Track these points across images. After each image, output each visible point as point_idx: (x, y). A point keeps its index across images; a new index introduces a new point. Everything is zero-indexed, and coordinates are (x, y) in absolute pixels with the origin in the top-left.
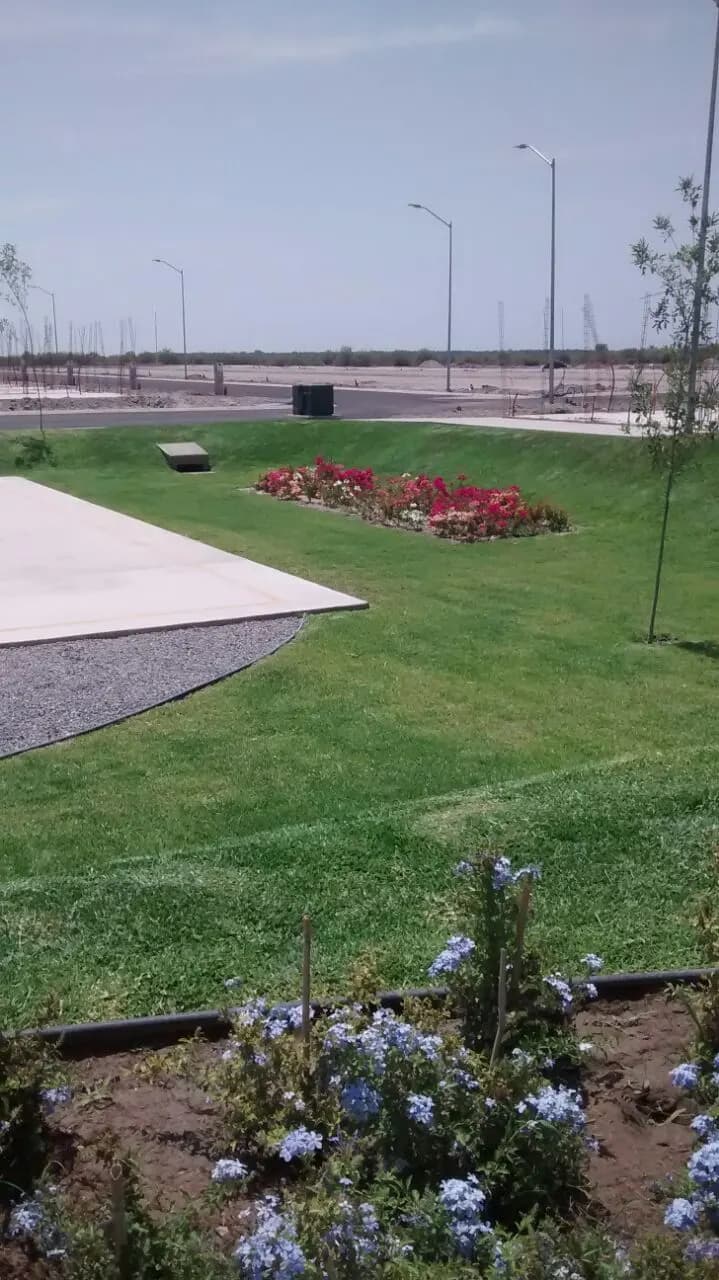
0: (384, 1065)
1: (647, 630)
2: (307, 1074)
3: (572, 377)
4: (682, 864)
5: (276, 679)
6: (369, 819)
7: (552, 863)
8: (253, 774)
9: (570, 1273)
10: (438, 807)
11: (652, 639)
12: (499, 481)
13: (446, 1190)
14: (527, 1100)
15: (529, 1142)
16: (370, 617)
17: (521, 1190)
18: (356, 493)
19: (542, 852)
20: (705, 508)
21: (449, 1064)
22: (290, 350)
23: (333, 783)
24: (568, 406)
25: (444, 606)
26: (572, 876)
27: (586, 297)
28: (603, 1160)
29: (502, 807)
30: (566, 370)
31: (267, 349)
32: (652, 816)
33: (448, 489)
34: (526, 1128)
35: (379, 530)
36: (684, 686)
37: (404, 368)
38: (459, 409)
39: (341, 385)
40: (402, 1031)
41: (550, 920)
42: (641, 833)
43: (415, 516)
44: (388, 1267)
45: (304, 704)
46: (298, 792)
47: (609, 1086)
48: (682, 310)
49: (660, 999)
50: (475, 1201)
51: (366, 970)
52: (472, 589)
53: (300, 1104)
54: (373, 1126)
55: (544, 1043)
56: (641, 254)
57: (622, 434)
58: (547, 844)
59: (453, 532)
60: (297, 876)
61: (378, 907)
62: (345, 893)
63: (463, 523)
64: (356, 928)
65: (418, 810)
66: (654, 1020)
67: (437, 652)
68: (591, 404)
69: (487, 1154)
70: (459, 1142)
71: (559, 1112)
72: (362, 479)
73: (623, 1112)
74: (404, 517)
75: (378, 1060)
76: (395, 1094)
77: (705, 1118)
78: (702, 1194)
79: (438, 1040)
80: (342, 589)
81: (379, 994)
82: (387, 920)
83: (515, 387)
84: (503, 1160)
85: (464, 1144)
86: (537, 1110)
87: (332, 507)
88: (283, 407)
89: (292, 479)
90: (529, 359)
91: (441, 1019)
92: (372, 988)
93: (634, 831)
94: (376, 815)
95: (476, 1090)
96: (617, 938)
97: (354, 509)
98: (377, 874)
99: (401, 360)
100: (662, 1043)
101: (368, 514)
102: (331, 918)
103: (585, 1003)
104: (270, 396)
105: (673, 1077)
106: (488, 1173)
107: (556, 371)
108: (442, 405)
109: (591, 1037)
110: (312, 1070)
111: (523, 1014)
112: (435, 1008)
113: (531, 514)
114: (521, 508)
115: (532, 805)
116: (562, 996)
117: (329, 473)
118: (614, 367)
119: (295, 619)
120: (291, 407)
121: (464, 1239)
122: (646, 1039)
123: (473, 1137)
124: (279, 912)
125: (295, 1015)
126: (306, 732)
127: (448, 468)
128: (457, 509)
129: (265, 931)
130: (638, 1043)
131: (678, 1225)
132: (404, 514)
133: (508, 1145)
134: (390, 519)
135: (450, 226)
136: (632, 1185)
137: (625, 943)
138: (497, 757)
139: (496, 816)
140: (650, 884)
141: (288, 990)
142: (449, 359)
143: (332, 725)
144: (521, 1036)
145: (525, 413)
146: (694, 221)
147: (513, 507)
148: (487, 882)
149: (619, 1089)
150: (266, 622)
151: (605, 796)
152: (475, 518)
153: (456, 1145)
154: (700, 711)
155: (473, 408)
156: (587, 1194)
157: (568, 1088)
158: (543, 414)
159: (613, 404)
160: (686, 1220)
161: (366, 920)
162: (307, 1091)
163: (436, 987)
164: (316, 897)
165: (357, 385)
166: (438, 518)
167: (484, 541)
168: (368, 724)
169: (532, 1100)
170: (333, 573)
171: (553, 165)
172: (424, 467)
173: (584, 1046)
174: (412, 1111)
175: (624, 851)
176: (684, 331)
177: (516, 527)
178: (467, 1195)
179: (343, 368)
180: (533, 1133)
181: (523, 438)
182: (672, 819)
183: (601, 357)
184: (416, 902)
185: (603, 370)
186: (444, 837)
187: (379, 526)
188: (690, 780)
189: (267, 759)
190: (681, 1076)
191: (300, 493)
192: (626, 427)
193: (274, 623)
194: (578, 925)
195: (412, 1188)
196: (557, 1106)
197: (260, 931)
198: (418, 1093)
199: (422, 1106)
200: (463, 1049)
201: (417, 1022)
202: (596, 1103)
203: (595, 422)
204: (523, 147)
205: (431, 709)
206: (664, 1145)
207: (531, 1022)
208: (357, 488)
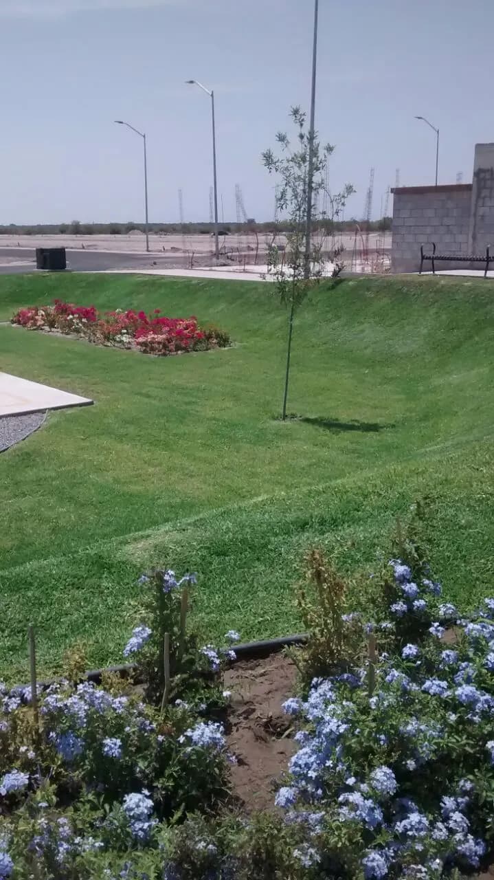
0: (85, 720)
1: (282, 411)
2: (37, 732)
3: (231, 241)
4: (295, 565)
5: (26, 458)
6: (87, 552)
7: (211, 572)
8: (10, 526)
9: (208, 845)
10: (135, 540)
11: (285, 417)
12: (184, 314)
13: (128, 800)
14: (185, 734)
15: (188, 762)
16: (94, 411)
17: (184, 794)
18: (84, 324)
19: (204, 566)
20: (318, 329)
21: (132, 714)
22: (35, 224)
23: (68, 528)
24: (230, 262)
25: (146, 400)
26: (224, 579)
27: (237, 186)
28: (241, 768)
29: (179, 536)
30: (227, 236)
31: (18, 223)
32: (276, 535)
33: (148, 320)
34: (185, 752)
35: (101, 348)
36: (305, 447)
37: (117, 236)
38: (155, 263)
39: (72, 248)
40: (98, 695)
41: (208, 610)
42: (269, 547)
43: (125, 339)
44: (78, 859)
45: (48, 474)
46: (43, 537)
47: (246, 718)
48: (296, 196)
49: (280, 656)
50: (146, 807)
51: (77, 657)
52: (165, 388)
53: (31, 754)
54: (82, 764)
55: (201, 694)
56: (268, 159)
57: (260, 280)
58: (208, 559)
59: (153, 349)
60: (33, 595)
61: (91, 612)
62: (68, 605)
63: (159, 343)
64: (75, 629)
65: (121, 543)
66: (276, 671)
67: (142, 433)
68: (244, 260)
69: (159, 773)
70: (140, 768)
71: (206, 739)
72: (88, 314)
73: (255, 735)
74: (118, 339)
75: (81, 717)
76: (94, 739)
77: (303, 732)
78: (297, 782)
79: (124, 700)
80: (74, 392)
81: (88, 672)
82: (96, 620)
83: (194, 248)
84: (171, 775)
85: (143, 768)
86: (192, 740)
87: (67, 334)
88: (30, 263)
89: (37, 315)
90: (203, 229)
91: (127, 685)
92: (81, 669)
93: (265, 546)
94: (92, 549)
95: (152, 730)
96: (252, 618)
97: (82, 335)
98: (90, 590)
99: (114, 230)
100: (282, 685)
101: (92, 338)
102: (58, 623)
103: (230, 664)
104: (19, 256)
105: (284, 707)
106: (159, 786)
107: (219, 237)
108: (142, 262)
109: (233, 687)
110: (41, 730)
111: (185, 676)
112: (123, 678)
113: (205, 335)
114: (198, 332)
115: (199, 533)
116: (213, 661)
117: (64, 310)
118: (258, 234)
119: (40, 414)
120: (35, 264)
121: (141, 833)
122: (271, 684)
123: (150, 763)
124: (20, 622)
125: (27, 693)
126: (49, 493)
127: (149, 305)
128: (154, 333)
129: (9, 636)
130: (266, 687)
131: (283, 805)
132: (118, 337)
133: (174, 766)
134: (108, 341)
135: (144, 136)
136: (259, 782)
137: (257, 621)
138: (183, 502)
139: (175, 542)
140: (274, 580)
141: (26, 676)
142: (147, 229)
143: (68, 488)
144: (183, 691)
145: (200, 266)
146: (302, 137)
147: (193, 331)
148: (160, 588)
149: (252, 719)
150: (19, 417)
151: (247, 524)
152: (167, 339)
153: (138, 769)
154: (315, 464)
155: (166, 263)
156: (229, 792)
157: (214, 722)
158: (211, 266)
159: (257, 260)
160: (288, 800)
161: (82, 622)
162: (36, 744)
163: (129, 664)
164: (47, 609)
165: (83, 248)
166: (141, 340)
167: (173, 355)
168: (93, 485)
169: (189, 733)
170: (69, 380)
171: (212, 95)
172: (131, 304)
173: (226, 693)
174: (106, 749)
175: (258, 559)
176: (297, 210)
177: (196, 344)
178: (141, 804)
179: (74, 236)
180: (189, 755)
181: (198, 284)
182: (289, 536)
183: (250, 227)
184: (117, 607)
185: (250, 237)
186: (139, 560)
187: (101, 346)
188: (302, 509)
189: (20, 515)
190: (289, 707)
191: (43, 325)
192: (263, 275)
193: (24, 418)
194: (226, 612)
195: (104, 802)
196: (205, 736)
197: (6, 637)
198: (111, 738)
199: (113, 746)
200: (141, 704)
201: (110, 689)
202: (237, 730)
203: (247, 272)
204: (192, 82)
205: (137, 472)
206: (282, 753)
207: (191, 681)
208: (84, 320)
